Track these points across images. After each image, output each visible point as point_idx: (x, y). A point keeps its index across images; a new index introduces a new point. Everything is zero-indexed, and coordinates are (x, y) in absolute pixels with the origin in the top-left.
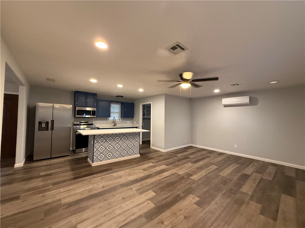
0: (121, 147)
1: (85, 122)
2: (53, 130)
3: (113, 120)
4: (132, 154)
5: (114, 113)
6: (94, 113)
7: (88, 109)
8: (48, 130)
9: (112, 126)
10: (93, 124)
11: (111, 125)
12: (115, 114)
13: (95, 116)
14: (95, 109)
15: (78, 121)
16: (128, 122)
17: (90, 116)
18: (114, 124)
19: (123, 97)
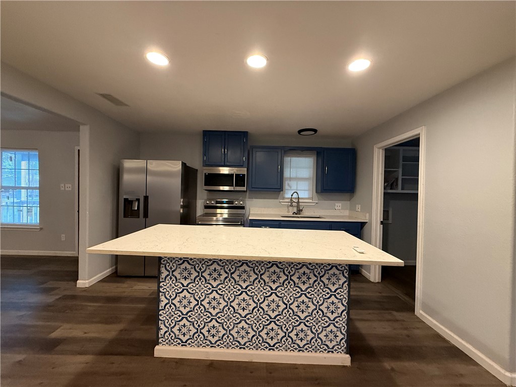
0: (258, 306)
1: (227, 203)
2: (147, 217)
3: (291, 200)
4: (308, 347)
5: (298, 179)
6: (240, 180)
7: (225, 170)
8: (139, 217)
9: (291, 214)
10: (243, 208)
11: (288, 212)
12: (299, 182)
13: (244, 189)
14: (243, 171)
15: (213, 200)
16: (338, 205)
17: (232, 188)
18: (295, 210)
19: (315, 131)
